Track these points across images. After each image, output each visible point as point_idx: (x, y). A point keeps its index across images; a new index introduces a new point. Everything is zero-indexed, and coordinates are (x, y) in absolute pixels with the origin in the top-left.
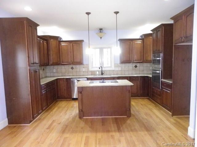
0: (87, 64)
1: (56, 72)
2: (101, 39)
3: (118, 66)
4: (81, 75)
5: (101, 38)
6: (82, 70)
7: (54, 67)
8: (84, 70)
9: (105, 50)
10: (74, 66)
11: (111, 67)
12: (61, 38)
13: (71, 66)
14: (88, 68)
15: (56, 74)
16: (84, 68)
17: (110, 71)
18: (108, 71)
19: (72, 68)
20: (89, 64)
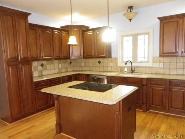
0: (115, 58)
1: (84, 66)
2: (130, 22)
3: (158, 61)
4: (108, 70)
5: (130, 20)
6: (110, 64)
7: (82, 60)
8: (112, 64)
9: (140, 37)
10: (101, 60)
11: (148, 62)
12: (89, 27)
13: (98, 60)
14: (116, 63)
15: (84, 69)
16: (111, 62)
17: (145, 67)
18: (142, 67)
19: (99, 62)
20: (117, 58)
